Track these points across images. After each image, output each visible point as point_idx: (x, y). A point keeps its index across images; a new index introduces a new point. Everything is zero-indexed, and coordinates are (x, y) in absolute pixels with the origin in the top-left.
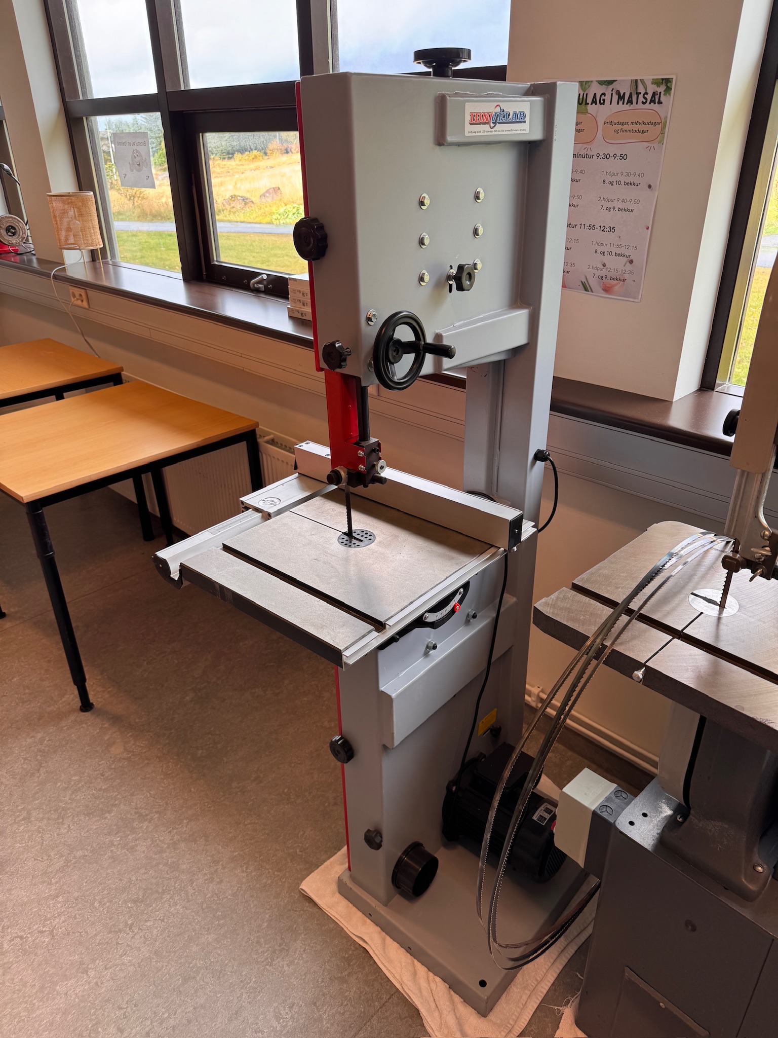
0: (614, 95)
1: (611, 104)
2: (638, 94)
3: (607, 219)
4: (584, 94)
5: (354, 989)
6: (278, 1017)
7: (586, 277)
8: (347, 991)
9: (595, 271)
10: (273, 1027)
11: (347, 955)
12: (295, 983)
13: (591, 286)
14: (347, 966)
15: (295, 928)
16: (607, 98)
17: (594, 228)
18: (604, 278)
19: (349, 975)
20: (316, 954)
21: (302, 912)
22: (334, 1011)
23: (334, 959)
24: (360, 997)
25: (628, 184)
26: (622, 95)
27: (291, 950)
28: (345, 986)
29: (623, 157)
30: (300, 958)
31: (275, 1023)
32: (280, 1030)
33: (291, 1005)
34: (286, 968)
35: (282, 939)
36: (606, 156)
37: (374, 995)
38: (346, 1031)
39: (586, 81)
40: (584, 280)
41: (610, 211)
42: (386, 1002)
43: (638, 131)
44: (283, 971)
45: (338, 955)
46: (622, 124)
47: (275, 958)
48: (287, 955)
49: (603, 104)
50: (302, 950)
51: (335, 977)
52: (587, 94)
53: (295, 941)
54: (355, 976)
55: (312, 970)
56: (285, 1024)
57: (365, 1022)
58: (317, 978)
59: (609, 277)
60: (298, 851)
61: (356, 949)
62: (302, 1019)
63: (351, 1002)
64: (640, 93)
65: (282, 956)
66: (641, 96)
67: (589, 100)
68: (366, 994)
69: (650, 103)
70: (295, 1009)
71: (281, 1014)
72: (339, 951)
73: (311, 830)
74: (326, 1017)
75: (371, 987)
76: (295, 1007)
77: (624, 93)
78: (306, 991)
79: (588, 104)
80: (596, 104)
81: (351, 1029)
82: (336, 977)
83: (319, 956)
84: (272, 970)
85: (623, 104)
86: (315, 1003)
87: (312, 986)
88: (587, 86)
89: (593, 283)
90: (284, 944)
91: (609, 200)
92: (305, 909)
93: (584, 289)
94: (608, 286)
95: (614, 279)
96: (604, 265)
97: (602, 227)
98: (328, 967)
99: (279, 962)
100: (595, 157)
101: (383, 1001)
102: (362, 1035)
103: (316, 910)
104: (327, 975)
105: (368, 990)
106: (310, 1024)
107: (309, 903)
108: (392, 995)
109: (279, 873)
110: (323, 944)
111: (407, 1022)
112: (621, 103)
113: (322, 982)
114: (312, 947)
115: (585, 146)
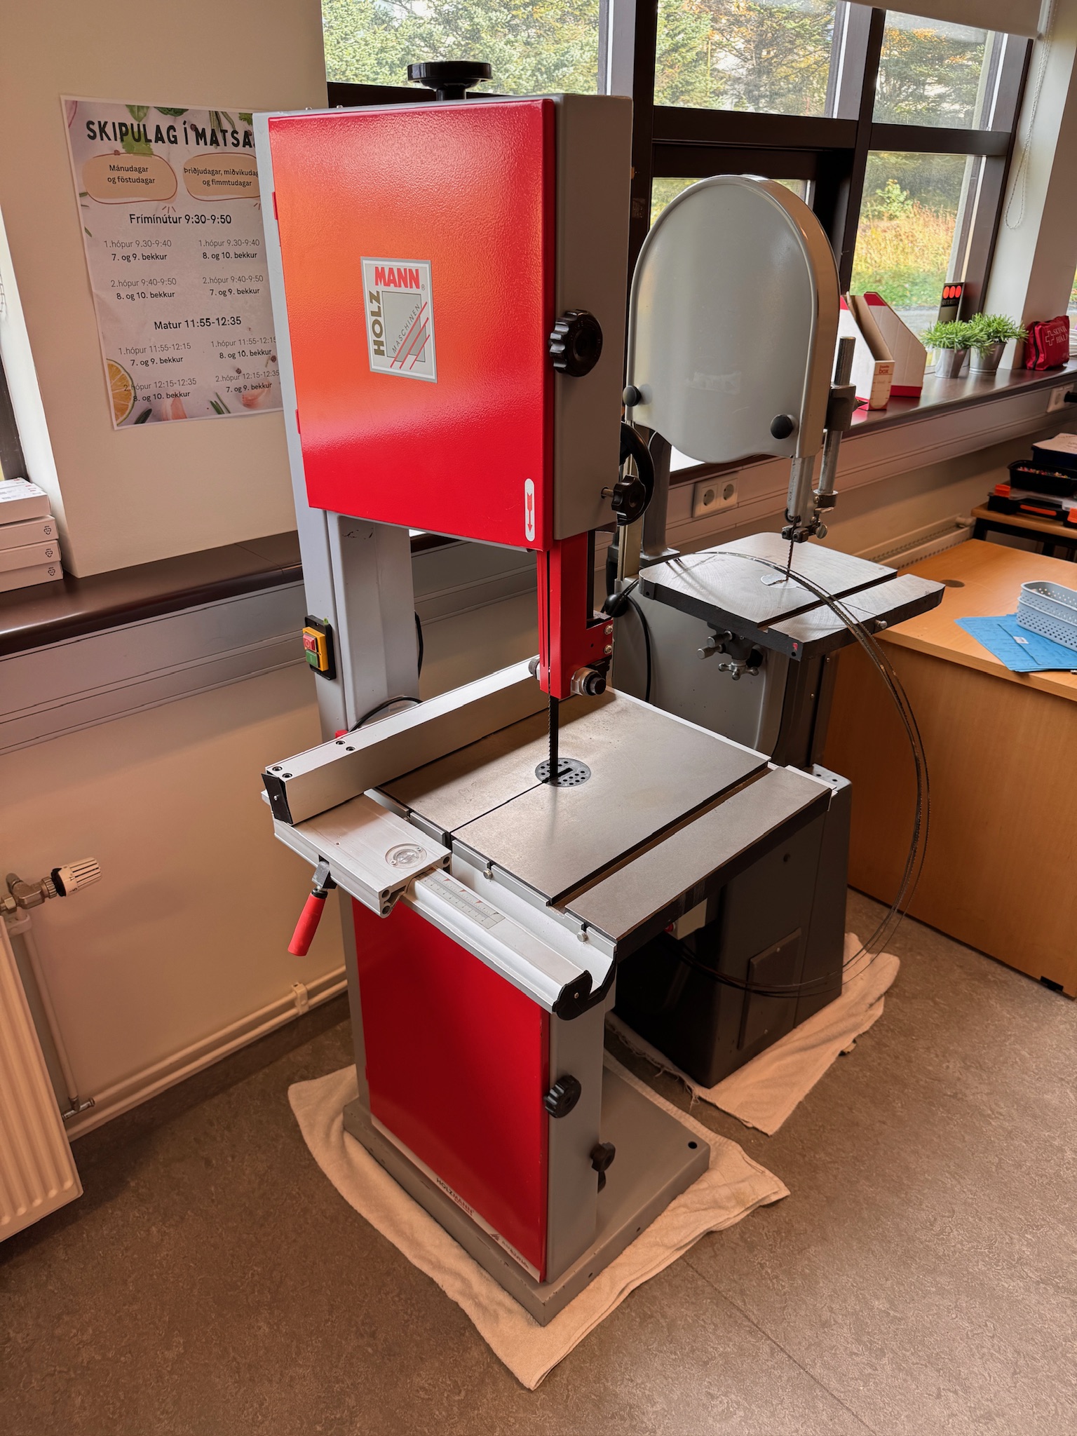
0: (189, 130)
1: (187, 143)
2: (224, 132)
3: (227, 307)
4: (139, 125)
5: (683, 1310)
6: (726, 1416)
7: (217, 394)
8: (686, 1320)
9: (228, 383)
10: (740, 1421)
11: (637, 1320)
12: (678, 1393)
13: (226, 404)
14: (652, 1319)
15: (597, 1396)
16: (180, 134)
17: (208, 324)
18: (243, 389)
19: (664, 1316)
20: (636, 1364)
21: (570, 1387)
22: (713, 1337)
23: (643, 1337)
24: (693, 1303)
25: (240, 256)
26: (200, 132)
27: (631, 1401)
28: (679, 1322)
29: (226, 220)
30: (643, 1386)
31: (735, 1420)
32: (744, 1412)
33: (709, 1396)
34: (658, 1408)
35: (613, 1417)
36: (200, 219)
37: (689, 1286)
38: (736, 1322)
39: (138, 106)
40: (214, 399)
41: (225, 295)
42: (697, 1272)
43: (236, 183)
44: (662, 1411)
45: (637, 1332)
46: (213, 173)
47: (644, 1425)
48: (638, 1406)
49: (175, 142)
50: (631, 1384)
51: (668, 1336)
52: (144, 126)
53: (616, 1395)
54: (666, 1309)
55: (660, 1368)
56: (734, 1404)
57: (723, 1298)
58: (670, 1360)
59: (249, 387)
60: (457, 1398)
61: (629, 1306)
62: (726, 1380)
63: (701, 1314)
64: (227, 131)
65: (641, 1416)
66: (228, 135)
67: (151, 135)
68: (688, 1296)
69: (244, 146)
70: (714, 1390)
71: (723, 1411)
72: (632, 1330)
73: (419, 1375)
74: (722, 1347)
75: (680, 1288)
76: (711, 1392)
77: (204, 130)
78: (688, 1376)
79: (150, 141)
80: (164, 142)
81: (733, 1316)
82: (668, 1334)
83: (640, 1359)
84: (662, 1428)
85: (206, 144)
86: (704, 1362)
87: (681, 1368)
88: (141, 114)
89: (229, 399)
90: (622, 1413)
91: (219, 281)
92: (565, 1382)
93: (215, 412)
94: (250, 398)
95: (256, 387)
96: (239, 371)
97: (220, 319)
98: (655, 1345)
99: (650, 1420)
100: (183, 220)
101: (696, 1276)
102: (739, 1302)
103: (567, 1364)
104: (666, 1346)
105: (683, 1293)
106: (732, 1369)
107: (555, 1376)
108: (688, 1264)
109: (498, 1429)
110: (622, 1353)
111: (718, 1250)
112: (202, 142)
113: (675, 1354)
114: (626, 1369)
115: (163, 204)
